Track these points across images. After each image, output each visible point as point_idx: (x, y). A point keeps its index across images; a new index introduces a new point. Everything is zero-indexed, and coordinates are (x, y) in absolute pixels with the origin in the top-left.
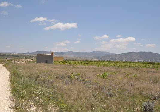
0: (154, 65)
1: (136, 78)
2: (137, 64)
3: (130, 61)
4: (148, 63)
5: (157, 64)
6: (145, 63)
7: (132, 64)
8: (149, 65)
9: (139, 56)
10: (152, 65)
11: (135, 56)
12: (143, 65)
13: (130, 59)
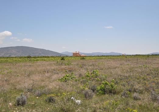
0: (31, 59)
1: (12, 73)
2: (14, 59)
3: (8, 56)
4: (25, 57)
5: (34, 58)
6: (22, 58)
7: (8, 59)
8: (26, 59)
9: (16, 51)
10: (28, 59)
11: (12, 51)
12: (20, 60)
13: (8, 54)
